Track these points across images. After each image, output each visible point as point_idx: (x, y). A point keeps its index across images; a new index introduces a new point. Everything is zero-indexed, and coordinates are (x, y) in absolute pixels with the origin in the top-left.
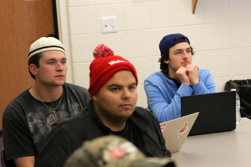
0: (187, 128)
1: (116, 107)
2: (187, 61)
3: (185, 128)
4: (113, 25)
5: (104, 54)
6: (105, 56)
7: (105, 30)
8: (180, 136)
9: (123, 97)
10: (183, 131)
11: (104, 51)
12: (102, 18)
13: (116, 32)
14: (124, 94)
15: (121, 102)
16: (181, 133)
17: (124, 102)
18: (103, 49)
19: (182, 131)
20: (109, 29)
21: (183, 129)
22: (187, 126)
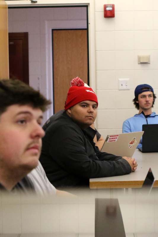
0: (135, 142)
1: (84, 117)
2: (148, 103)
3: (133, 142)
4: (127, 84)
5: (78, 84)
6: (79, 85)
7: (121, 87)
8: (130, 147)
9: (89, 111)
10: (133, 143)
11: (79, 82)
12: (120, 79)
13: (129, 90)
14: (90, 110)
15: (88, 114)
16: (131, 144)
17: (89, 115)
18: (78, 81)
19: (131, 143)
20: (124, 87)
21: (132, 142)
22: (135, 140)
